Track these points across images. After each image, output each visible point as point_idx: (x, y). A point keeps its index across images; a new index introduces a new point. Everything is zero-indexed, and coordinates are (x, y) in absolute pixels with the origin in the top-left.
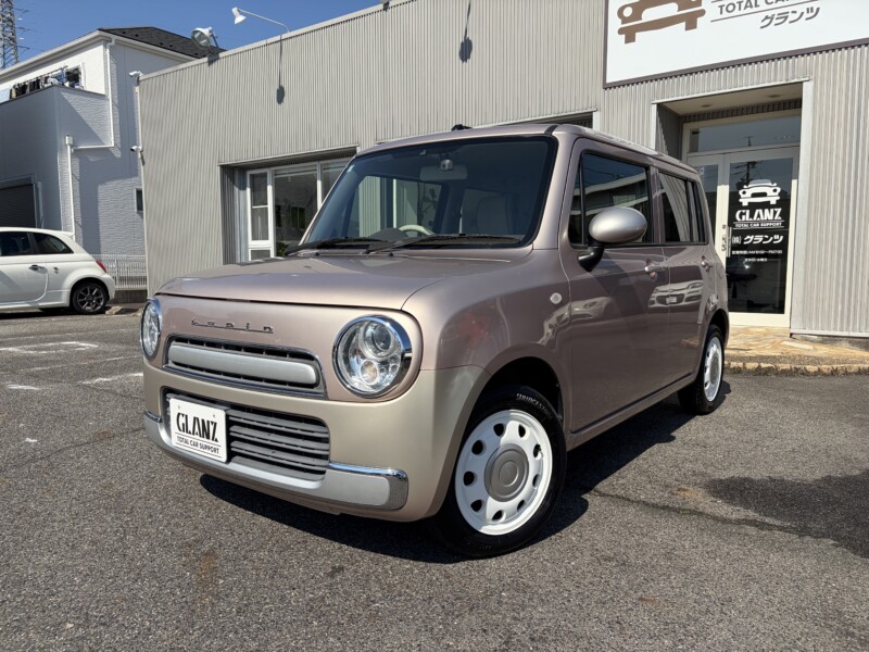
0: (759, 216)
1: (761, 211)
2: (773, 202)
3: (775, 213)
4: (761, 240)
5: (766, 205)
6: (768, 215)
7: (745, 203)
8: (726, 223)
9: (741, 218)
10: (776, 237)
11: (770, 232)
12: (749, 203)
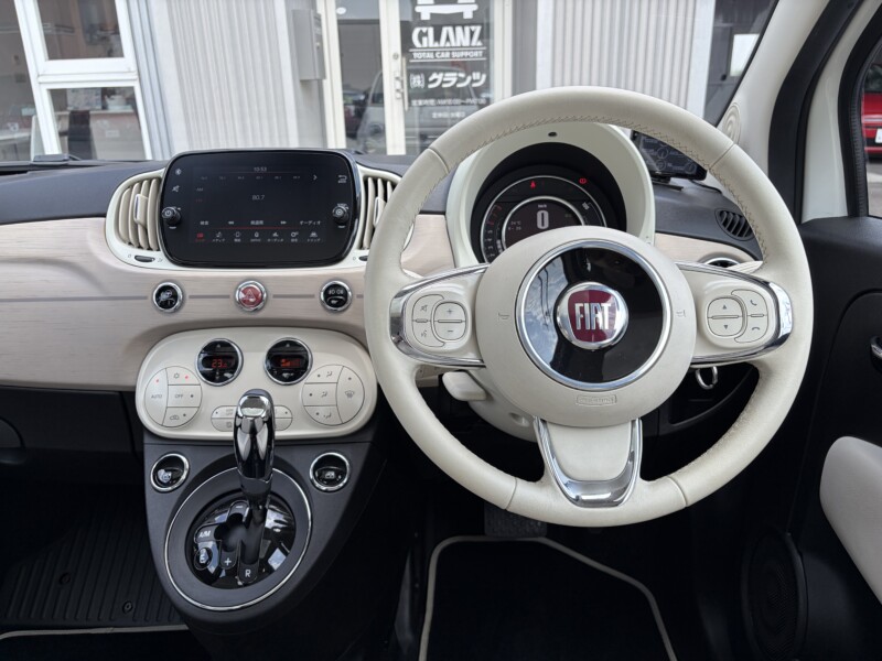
0: (448, 39)
1: (450, 29)
2: (468, 15)
3: (472, 33)
4: (454, 80)
5: (456, 21)
6: (461, 37)
7: (425, 16)
8: (398, 50)
9: (421, 41)
10: (474, 74)
11: (466, 67)
12: (432, 15)
